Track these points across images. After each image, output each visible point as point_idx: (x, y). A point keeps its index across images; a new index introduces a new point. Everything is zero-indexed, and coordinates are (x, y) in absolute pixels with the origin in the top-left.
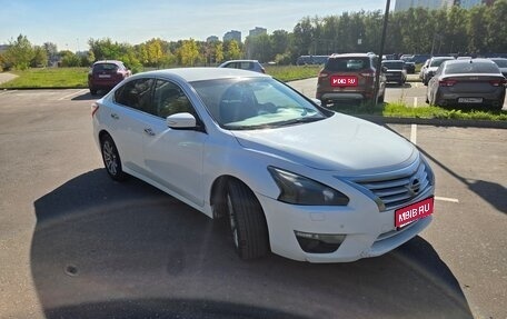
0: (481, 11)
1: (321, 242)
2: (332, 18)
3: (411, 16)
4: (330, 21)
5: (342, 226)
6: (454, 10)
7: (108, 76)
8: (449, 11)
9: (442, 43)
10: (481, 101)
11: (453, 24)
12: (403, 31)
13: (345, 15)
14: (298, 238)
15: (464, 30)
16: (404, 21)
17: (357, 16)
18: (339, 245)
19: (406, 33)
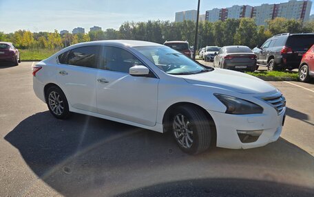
0: (220, 24)
1: (250, 136)
2: (142, 24)
3: (185, 25)
4: (141, 25)
5: (263, 125)
6: (207, 23)
7: (3, 53)
8: (204, 23)
9: (202, 40)
10: (246, 67)
11: (206, 31)
12: (182, 33)
13: (150, 22)
14: (239, 134)
15: (212, 34)
16: (182, 28)
17: (156, 23)
18: (258, 137)
19: (184, 34)
